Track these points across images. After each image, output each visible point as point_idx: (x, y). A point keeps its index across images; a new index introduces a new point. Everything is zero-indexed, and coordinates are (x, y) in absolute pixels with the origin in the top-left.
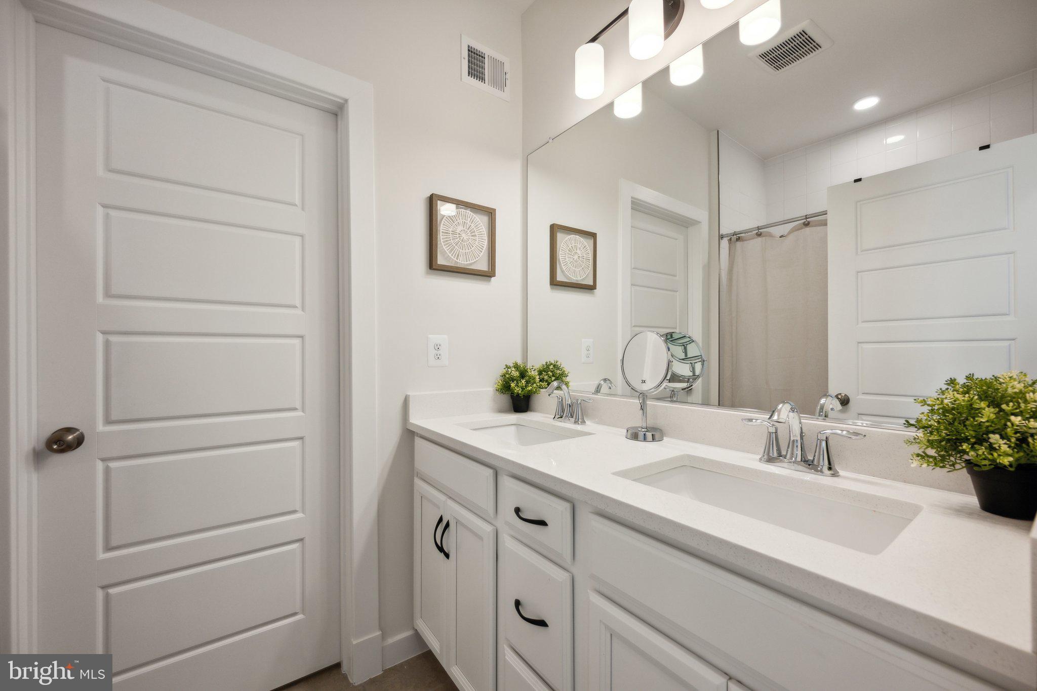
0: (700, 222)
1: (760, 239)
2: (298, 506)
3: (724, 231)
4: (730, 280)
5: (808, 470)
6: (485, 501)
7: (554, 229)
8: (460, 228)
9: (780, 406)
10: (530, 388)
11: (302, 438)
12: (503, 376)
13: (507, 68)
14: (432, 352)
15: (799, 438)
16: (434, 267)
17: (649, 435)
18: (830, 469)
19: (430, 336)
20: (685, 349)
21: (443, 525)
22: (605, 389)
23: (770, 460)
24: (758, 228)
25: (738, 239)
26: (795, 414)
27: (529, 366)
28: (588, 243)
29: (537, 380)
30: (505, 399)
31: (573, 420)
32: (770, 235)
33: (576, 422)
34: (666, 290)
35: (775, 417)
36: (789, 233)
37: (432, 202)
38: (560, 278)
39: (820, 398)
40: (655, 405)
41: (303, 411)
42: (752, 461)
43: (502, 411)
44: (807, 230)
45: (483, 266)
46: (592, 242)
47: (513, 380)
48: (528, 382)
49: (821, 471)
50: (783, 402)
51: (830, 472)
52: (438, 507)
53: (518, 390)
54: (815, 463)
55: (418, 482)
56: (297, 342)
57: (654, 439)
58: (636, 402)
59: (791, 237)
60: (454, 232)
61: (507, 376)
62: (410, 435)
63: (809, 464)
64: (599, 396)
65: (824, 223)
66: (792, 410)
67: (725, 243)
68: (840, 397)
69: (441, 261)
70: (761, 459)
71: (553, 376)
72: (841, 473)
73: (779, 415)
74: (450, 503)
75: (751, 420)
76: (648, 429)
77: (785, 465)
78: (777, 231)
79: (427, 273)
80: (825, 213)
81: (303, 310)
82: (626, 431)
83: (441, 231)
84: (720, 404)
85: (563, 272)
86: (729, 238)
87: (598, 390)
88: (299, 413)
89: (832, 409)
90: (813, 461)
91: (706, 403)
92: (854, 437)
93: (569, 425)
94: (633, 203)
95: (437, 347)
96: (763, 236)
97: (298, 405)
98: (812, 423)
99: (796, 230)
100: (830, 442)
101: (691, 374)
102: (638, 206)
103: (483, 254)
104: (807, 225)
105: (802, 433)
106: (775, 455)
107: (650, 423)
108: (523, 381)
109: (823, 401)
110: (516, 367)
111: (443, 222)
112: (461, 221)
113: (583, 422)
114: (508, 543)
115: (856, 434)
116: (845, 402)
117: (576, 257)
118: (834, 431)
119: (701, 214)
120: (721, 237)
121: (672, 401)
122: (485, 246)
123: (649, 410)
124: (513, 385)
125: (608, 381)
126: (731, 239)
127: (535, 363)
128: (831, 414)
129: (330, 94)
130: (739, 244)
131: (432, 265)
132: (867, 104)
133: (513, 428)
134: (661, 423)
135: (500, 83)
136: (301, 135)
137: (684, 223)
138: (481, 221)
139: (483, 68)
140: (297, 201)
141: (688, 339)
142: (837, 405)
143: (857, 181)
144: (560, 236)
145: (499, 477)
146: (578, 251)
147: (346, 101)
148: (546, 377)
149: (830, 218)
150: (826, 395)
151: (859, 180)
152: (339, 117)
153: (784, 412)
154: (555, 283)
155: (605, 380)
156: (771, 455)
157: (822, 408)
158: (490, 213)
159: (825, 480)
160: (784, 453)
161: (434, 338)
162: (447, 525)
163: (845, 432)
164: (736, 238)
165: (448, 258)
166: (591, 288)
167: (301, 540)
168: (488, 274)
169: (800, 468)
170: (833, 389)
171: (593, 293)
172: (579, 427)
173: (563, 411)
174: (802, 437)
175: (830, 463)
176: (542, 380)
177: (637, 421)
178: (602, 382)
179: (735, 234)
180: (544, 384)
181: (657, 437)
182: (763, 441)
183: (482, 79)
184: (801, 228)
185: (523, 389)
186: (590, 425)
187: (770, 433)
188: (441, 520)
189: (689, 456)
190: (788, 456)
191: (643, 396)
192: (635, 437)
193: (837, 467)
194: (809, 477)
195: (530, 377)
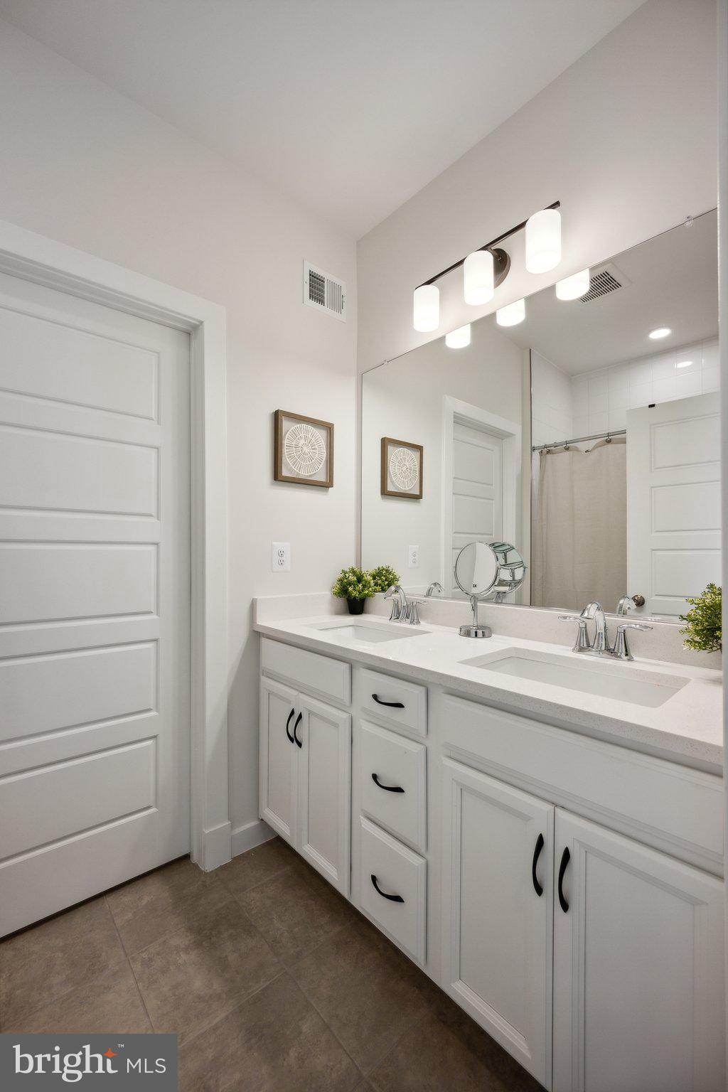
0: (515, 435)
1: (567, 453)
2: (152, 705)
3: (535, 444)
4: (541, 490)
5: (611, 657)
6: (342, 692)
7: (385, 443)
8: (302, 442)
9: (589, 606)
10: (366, 592)
11: (156, 640)
12: (341, 580)
13: (344, 292)
14: (277, 558)
15: (603, 631)
16: (279, 479)
17: (480, 633)
18: (627, 655)
19: (274, 543)
20: (505, 555)
21: (295, 718)
22: (435, 591)
23: (581, 650)
24: (567, 443)
25: (549, 452)
26: (601, 612)
27: (364, 570)
28: (414, 455)
29: (372, 584)
30: (341, 602)
31: (409, 620)
32: (577, 450)
33: (411, 623)
34: (484, 498)
35: (586, 615)
36: (594, 448)
37: (277, 417)
38: (390, 488)
39: (620, 599)
40: (484, 606)
41: (157, 614)
42: (567, 651)
43: (338, 613)
44: (610, 446)
45: (322, 478)
46: (419, 454)
47: (350, 584)
48: (364, 586)
49: (620, 657)
50: (592, 603)
51: (626, 658)
52: (289, 702)
53: (355, 594)
54: (615, 651)
55: (264, 679)
56: (153, 548)
57: (484, 636)
58: (469, 604)
59: (596, 453)
60: (296, 446)
61: (345, 581)
62: (257, 635)
63: (611, 652)
64: (430, 599)
65: (624, 441)
66: (598, 609)
67: (536, 454)
68: (636, 598)
69: (285, 473)
70: (574, 650)
71: (386, 580)
72: (635, 658)
73: (588, 613)
74: (302, 696)
75: (565, 618)
76: (478, 627)
77: (593, 653)
78: (582, 446)
79: (272, 484)
80: (624, 432)
81: (158, 518)
82: (459, 630)
83: (286, 444)
84: (532, 604)
85: (392, 482)
86: (540, 451)
87: (429, 594)
88: (154, 617)
89: (629, 608)
90: (614, 650)
91: (519, 603)
92: (645, 630)
93: (405, 625)
94: (455, 417)
95: (281, 554)
96: (571, 450)
97: (153, 609)
98: (615, 620)
99: (600, 446)
100: (627, 633)
101: (511, 579)
102: (459, 420)
103: (322, 467)
104: (609, 442)
105: (605, 627)
106: (585, 645)
107: (480, 622)
108: (360, 585)
109: (621, 602)
110: (354, 572)
111: (287, 437)
112: (302, 435)
113: (418, 622)
114: (364, 726)
115: (646, 627)
116: (640, 603)
117: (404, 469)
118: (630, 625)
119: (515, 428)
120: (533, 449)
121: (497, 603)
122: (324, 459)
123: (479, 611)
124: (350, 589)
125: (438, 586)
126: (542, 452)
127: (369, 568)
128: (629, 612)
129: (185, 316)
130: (549, 456)
131: (277, 476)
132: (660, 334)
133: (351, 628)
134: (488, 622)
135: (338, 306)
136: (157, 353)
137: (499, 436)
138: (320, 435)
139: (323, 292)
140: (153, 414)
141: (508, 547)
142: (633, 605)
143: (651, 406)
144: (390, 449)
145: (353, 670)
146: (407, 463)
147: (202, 323)
148: (380, 582)
149: (628, 436)
150: (624, 597)
151: (653, 406)
152: (192, 336)
153: (592, 610)
154: (385, 492)
155: (435, 584)
156: (582, 645)
157: (621, 607)
158: (329, 428)
159: (623, 663)
160: (591, 644)
161: (278, 545)
162: (300, 717)
163: (638, 626)
164: (547, 451)
165: (290, 470)
166: (417, 497)
167: (155, 737)
168: (326, 485)
169: (604, 655)
170: (631, 593)
171: (419, 502)
172: (414, 627)
173: (399, 613)
174: (605, 631)
175: (626, 651)
176: (376, 584)
177: (469, 620)
178: (433, 586)
179: (545, 447)
180: (378, 588)
181: (487, 633)
182: (576, 635)
183: (321, 301)
184: (605, 445)
185: (360, 593)
186: (424, 625)
187: (581, 628)
188: (292, 713)
189: (515, 649)
190: (595, 646)
191: (475, 599)
192: (468, 634)
193: (632, 653)
194: (611, 662)
195: (366, 582)
